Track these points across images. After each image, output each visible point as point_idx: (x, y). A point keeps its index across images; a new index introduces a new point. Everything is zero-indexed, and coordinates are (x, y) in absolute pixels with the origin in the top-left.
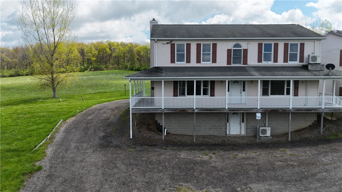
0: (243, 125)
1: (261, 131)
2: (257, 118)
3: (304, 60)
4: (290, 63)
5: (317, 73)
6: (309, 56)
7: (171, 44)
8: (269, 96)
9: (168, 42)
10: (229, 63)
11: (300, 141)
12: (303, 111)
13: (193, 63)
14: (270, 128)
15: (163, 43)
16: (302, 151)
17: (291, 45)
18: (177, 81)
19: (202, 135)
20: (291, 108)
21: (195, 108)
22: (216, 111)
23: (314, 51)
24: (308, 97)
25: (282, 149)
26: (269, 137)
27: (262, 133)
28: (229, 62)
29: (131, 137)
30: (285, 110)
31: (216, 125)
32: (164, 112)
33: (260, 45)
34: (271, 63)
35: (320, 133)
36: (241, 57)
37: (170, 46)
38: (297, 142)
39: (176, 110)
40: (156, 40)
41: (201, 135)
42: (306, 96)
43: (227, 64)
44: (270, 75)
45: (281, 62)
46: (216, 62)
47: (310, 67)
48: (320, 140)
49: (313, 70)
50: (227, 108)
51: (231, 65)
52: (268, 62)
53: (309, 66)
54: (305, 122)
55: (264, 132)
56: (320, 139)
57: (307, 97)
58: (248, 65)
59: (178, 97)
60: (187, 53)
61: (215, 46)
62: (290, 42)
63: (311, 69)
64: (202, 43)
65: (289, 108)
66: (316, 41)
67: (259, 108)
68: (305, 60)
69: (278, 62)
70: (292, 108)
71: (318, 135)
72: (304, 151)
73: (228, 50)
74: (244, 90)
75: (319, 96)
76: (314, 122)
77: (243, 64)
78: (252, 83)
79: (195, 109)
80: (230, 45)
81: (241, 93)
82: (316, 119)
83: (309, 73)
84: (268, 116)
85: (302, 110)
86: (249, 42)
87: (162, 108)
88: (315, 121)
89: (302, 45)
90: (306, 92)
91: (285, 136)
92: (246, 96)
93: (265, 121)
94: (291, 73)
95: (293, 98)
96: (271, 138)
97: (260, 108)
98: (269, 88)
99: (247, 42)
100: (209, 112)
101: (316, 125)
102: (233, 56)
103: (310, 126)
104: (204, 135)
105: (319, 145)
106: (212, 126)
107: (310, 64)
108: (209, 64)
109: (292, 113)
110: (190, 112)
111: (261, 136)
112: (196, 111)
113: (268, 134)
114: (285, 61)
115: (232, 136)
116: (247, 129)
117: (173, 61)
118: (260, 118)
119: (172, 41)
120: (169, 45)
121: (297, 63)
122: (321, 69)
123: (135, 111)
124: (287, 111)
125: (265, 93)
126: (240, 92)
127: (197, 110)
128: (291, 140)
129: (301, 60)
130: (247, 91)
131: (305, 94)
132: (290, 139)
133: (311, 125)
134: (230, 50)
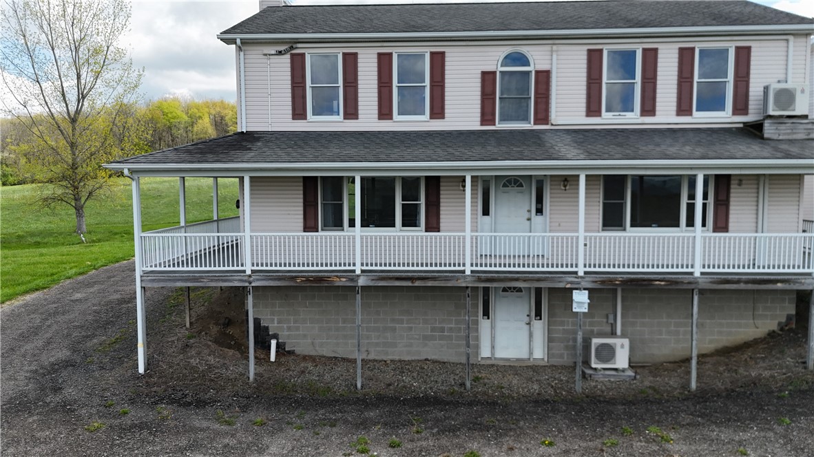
0: (539, 327)
1: (597, 350)
2: (576, 309)
3: (750, 107)
4: (701, 118)
5: (794, 150)
6: (766, 89)
7: (292, 55)
8: (625, 230)
9: (282, 48)
10: (486, 118)
11: (730, 395)
12: (742, 286)
13: (369, 120)
14: (626, 342)
15: (266, 52)
16: (731, 441)
17: (703, 52)
18: (317, 177)
19: (400, 361)
20: (697, 274)
21: (358, 272)
22: (430, 284)
23: (786, 74)
24: (762, 235)
25: (653, 430)
26: (624, 370)
27: (600, 358)
28: (487, 116)
29: (141, 370)
30: (676, 283)
31: (446, 326)
32: (253, 284)
33: (594, 59)
34: (633, 118)
35: (805, 363)
36: (530, 98)
37: (289, 61)
38: (719, 396)
39: (293, 278)
40: (238, 41)
41: (397, 358)
42: (757, 232)
43: (482, 125)
44: (617, 156)
45: (666, 114)
46: (443, 117)
47: (769, 130)
48: (803, 392)
49: (781, 137)
50: (468, 273)
51: (494, 125)
52: (622, 113)
53: (767, 124)
54: (754, 319)
55: (607, 353)
56: (805, 387)
57: (759, 235)
58: (552, 125)
59: (321, 233)
60: (345, 87)
61: (438, 61)
62: (699, 45)
63: (775, 137)
64: (396, 51)
65: (691, 273)
66: (791, 38)
67: (581, 274)
68: (753, 105)
69: (657, 113)
70: (702, 274)
71: (800, 369)
72: (740, 443)
73: (484, 74)
74: (539, 211)
75: (804, 231)
76: (784, 320)
77: (535, 124)
78: (565, 186)
79: (358, 276)
80: (492, 58)
81: (529, 219)
82: (794, 312)
83: (767, 151)
84: (623, 301)
85: (738, 282)
86: (555, 47)
87: (244, 271)
88: (789, 318)
89: (744, 56)
90: (757, 218)
91: (680, 367)
92: (548, 231)
93: (611, 317)
94: (700, 150)
95: (705, 238)
96: (630, 376)
97: (586, 273)
98: (626, 203)
99: (548, 48)
100: (409, 284)
101: (791, 330)
102: (502, 93)
103: (772, 334)
104: (407, 358)
105: (801, 414)
106: (433, 329)
107: (770, 117)
108: (421, 122)
109: (702, 292)
110: (341, 284)
111: (595, 369)
112: (362, 282)
113: (622, 360)
114: (683, 108)
115: (501, 363)
116: (550, 340)
117: (299, 112)
118: (585, 309)
119: (294, 46)
120: (286, 59)
121: (724, 117)
122: (809, 134)
123: (153, 281)
124: (682, 282)
125: (612, 219)
126: (527, 215)
127: (365, 278)
128: (697, 390)
129: (741, 106)
130: (550, 214)
131: (754, 225)
132: (694, 385)
133: (774, 331)
134: (491, 76)
